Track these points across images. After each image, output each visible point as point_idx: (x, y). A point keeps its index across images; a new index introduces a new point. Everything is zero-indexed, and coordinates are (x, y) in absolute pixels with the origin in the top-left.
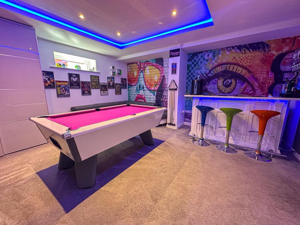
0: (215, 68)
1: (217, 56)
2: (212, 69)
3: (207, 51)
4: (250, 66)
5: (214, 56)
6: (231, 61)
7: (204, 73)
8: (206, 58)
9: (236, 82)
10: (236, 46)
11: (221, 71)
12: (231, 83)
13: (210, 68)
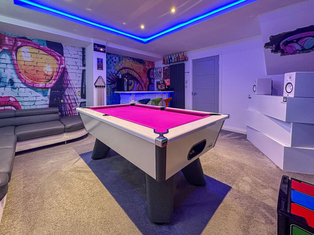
0: (121, 70)
1: (122, 61)
2: (119, 71)
3: (114, 54)
4: (139, 73)
5: (120, 60)
6: (130, 67)
7: (113, 72)
8: (114, 60)
9: (134, 82)
10: (132, 58)
11: (125, 73)
12: (132, 83)
13: (118, 70)
